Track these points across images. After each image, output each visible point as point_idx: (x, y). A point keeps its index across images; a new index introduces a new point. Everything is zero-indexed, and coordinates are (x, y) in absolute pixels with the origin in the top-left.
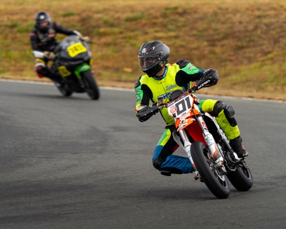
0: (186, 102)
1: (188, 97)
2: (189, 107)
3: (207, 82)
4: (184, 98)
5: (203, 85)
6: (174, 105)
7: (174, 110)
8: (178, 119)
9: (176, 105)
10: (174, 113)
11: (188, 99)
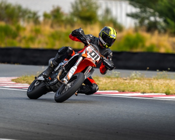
0: (96, 56)
1: (99, 57)
3: (109, 64)
4: (98, 55)
7: (90, 51)
8: (87, 55)
9: (93, 50)
11: (98, 57)
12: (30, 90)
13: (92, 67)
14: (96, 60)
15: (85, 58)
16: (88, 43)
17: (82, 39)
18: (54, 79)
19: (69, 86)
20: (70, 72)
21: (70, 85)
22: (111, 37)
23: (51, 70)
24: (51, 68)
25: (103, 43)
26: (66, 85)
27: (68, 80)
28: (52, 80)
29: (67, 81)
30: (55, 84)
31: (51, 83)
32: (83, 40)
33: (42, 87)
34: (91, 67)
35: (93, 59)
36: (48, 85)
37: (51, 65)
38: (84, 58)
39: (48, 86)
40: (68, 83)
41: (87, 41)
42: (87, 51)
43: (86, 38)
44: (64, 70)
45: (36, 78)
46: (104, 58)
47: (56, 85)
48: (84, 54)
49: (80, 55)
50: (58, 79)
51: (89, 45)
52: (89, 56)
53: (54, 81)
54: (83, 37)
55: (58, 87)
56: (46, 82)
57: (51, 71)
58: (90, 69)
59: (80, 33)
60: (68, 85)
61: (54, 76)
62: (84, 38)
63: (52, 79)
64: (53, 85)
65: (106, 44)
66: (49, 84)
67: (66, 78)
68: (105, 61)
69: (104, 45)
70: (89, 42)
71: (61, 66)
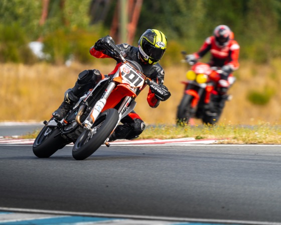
0: (137, 80)
1: (142, 80)
2: (136, 85)
3: (160, 91)
4: (140, 77)
5: (156, 89)
6: (131, 69)
8: (122, 79)
9: (131, 71)
10: (124, 72)
11: (140, 80)
12: (38, 143)
13: (132, 97)
14: (138, 86)
15: (119, 83)
16: (123, 58)
17: (112, 53)
18: (73, 123)
19: (94, 132)
20: (96, 109)
21: (96, 129)
22: (156, 45)
23: (66, 107)
24: (66, 105)
25: (145, 56)
26: (90, 130)
27: (92, 123)
28: (69, 124)
29: (90, 124)
30: (73, 130)
31: (67, 129)
32: (114, 54)
33: (55, 137)
34: (130, 98)
35: (132, 85)
36: (63, 132)
37: (67, 100)
38: (117, 83)
39: (64, 134)
40: (92, 128)
41: (121, 55)
42: (121, 72)
43: (118, 52)
44: (86, 106)
45: (45, 123)
46: (152, 81)
47: (77, 132)
48: (116, 78)
49: (111, 80)
50: (77, 122)
51: (124, 63)
52: (125, 80)
53: (72, 125)
54: (113, 49)
55: (79, 134)
56: (61, 128)
57: (67, 110)
58: (129, 101)
59: (108, 44)
60: (93, 130)
61: (72, 117)
62: (116, 51)
63: (68, 122)
64: (71, 132)
65: (148, 57)
66: (65, 131)
67: (88, 120)
68: (152, 86)
69: (147, 59)
70: (125, 58)
71: (82, 101)
